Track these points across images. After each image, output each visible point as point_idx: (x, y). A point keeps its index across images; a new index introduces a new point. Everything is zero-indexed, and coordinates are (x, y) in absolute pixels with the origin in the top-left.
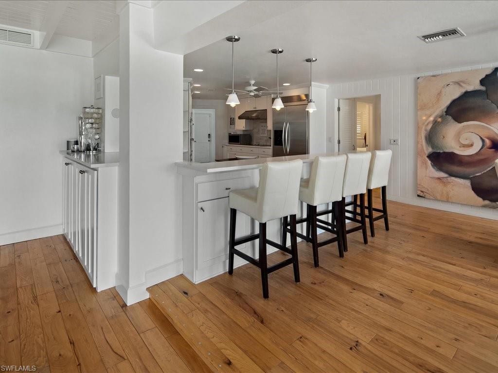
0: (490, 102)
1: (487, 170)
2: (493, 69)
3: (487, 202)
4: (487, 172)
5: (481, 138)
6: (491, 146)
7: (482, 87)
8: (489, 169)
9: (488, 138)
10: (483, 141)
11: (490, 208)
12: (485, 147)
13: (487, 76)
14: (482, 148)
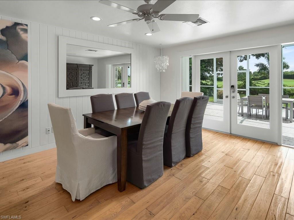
0: (10, 52)
1: (8, 115)
2: (13, 23)
3: (8, 145)
4: (8, 117)
5: (2, 86)
6: (10, 93)
7: (3, 37)
8: (10, 114)
9: (9, 86)
10: (4, 88)
11: (11, 149)
12: (6, 94)
13: (7, 27)
14: (3, 95)
